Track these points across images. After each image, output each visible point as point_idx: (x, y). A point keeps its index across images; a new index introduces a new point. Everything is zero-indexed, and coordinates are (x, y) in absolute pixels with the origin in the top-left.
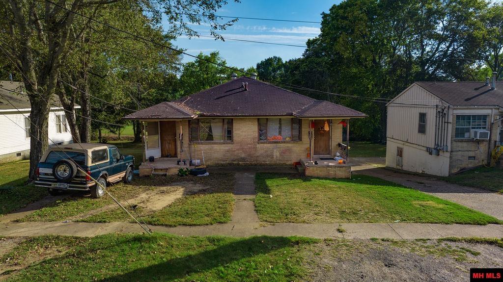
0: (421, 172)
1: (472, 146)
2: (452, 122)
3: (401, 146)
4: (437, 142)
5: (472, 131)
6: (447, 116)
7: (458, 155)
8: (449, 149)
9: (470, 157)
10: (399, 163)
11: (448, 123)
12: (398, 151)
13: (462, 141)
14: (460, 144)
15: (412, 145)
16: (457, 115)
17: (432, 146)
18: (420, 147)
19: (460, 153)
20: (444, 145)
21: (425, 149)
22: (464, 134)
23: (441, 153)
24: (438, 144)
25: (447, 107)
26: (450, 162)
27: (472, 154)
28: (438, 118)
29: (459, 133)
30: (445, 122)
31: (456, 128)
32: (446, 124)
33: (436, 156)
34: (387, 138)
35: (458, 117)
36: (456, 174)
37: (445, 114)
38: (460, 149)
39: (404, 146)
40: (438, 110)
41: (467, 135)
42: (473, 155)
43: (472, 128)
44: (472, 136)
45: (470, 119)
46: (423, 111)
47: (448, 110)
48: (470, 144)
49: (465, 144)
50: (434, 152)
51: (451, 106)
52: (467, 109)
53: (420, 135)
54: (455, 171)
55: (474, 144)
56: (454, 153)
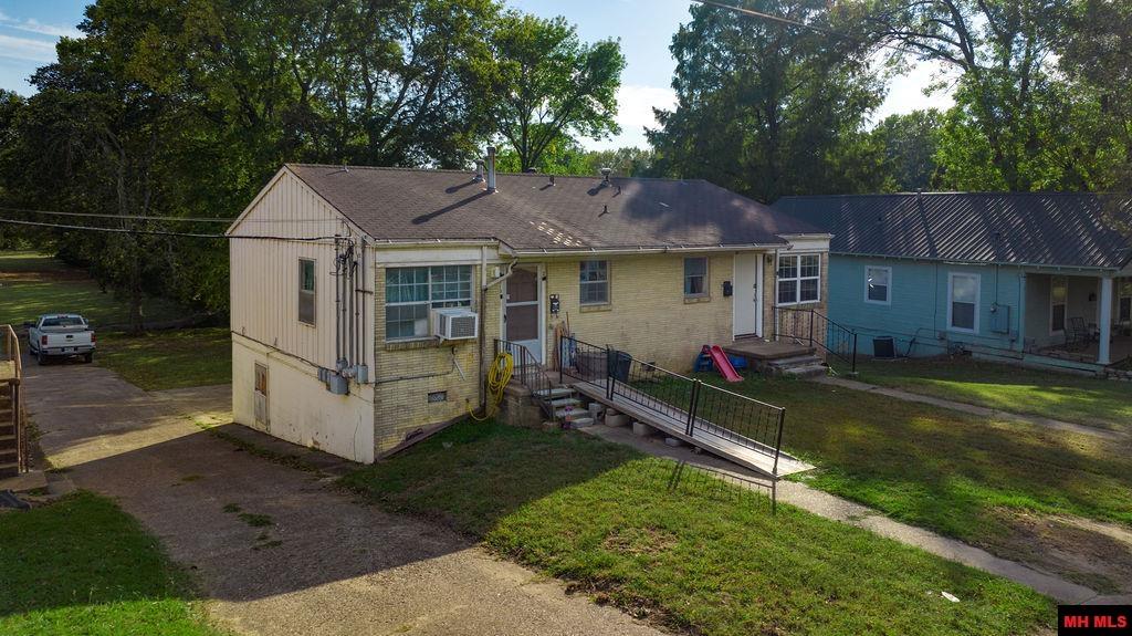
0: (310, 444)
1: (433, 361)
2: (373, 290)
3: (263, 360)
4: (341, 356)
5: (434, 313)
6: (360, 268)
7: (398, 393)
8: (372, 378)
9: (432, 396)
10: (262, 412)
11: (364, 292)
12: (257, 374)
13: (406, 348)
14: (401, 357)
15: (289, 359)
16: (387, 269)
17: (332, 365)
18: (304, 366)
19: (402, 385)
20: (358, 363)
21: (315, 371)
22: (412, 323)
23: (353, 389)
24: (345, 359)
25: (359, 242)
26: (377, 418)
27: (435, 384)
28: (341, 278)
29: (398, 324)
30: (357, 290)
31: (389, 309)
32: (361, 294)
33: (342, 396)
34: (234, 336)
35: (391, 273)
36: (396, 454)
37: (356, 263)
38: (402, 373)
39: (270, 360)
40: (340, 253)
41: (420, 327)
42: (441, 387)
43: (435, 305)
44: (436, 331)
45: (426, 279)
46: (308, 252)
47: (363, 252)
48: (431, 354)
49: (415, 357)
50: (335, 382)
51: (369, 240)
52: (416, 248)
53: (302, 327)
54: (392, 443)
55: (440, 354)
56: (386, 388)
